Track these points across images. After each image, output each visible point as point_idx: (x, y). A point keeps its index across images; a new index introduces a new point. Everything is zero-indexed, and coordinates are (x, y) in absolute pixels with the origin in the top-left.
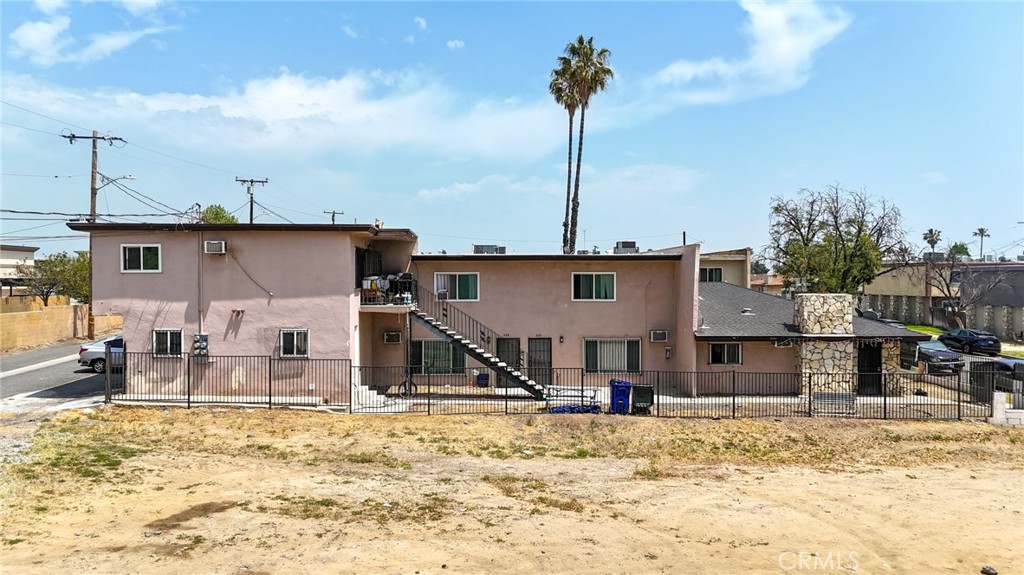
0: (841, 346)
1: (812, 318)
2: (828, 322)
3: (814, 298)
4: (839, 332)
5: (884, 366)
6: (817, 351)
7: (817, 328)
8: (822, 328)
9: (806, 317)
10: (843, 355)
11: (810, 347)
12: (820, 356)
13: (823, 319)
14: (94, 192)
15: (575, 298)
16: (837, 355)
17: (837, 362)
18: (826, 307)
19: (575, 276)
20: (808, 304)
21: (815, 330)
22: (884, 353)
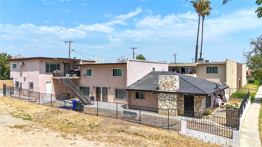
0: (172, 96)
1: (161, 84)
2: (167, 86)
3: (162, 77)
4: (171, 90)
5: (195, 105)
6: (163, 97)
7: (163, 88)
8: (165, 88)
9: (159, 84)
10: (173, 99)
11: (161, 95)
12: (164, 99)
13: (165, 85)
14: (69, 53)
15: (113, 76)
16: (171, 99)
17: (171, 102)
18: (166, 80)
19: (113, 69)
20: (160, 79)
21: (162, 89)
22: (195, 100)
